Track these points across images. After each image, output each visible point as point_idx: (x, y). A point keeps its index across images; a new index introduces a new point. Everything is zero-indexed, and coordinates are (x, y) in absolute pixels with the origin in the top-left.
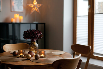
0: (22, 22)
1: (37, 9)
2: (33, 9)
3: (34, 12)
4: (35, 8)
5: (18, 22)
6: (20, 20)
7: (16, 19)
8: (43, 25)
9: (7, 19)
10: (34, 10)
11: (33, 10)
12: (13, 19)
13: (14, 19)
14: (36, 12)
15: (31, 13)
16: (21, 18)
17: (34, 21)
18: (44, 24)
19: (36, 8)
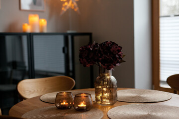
0: (45, 31)
1: (75, 4)
2: (66, 4)
3: (68, 10)
4: (70, 2)
5: (37, 31)
6: (42, 27)
7: (33, 25)
8: (88, 37)
9: (12, 26)
10: (67, 8)
11: (66, 6)
12: (26, 25)
13: (28, 24)
14: (70, 10)
15: (62, 13)
16: (44, 22)
17: (69, 30)
18: (90, 34)
19: (72, 3)
